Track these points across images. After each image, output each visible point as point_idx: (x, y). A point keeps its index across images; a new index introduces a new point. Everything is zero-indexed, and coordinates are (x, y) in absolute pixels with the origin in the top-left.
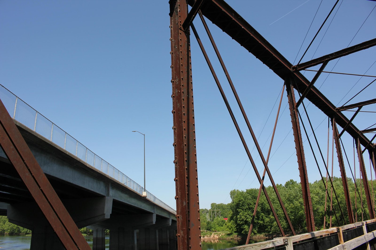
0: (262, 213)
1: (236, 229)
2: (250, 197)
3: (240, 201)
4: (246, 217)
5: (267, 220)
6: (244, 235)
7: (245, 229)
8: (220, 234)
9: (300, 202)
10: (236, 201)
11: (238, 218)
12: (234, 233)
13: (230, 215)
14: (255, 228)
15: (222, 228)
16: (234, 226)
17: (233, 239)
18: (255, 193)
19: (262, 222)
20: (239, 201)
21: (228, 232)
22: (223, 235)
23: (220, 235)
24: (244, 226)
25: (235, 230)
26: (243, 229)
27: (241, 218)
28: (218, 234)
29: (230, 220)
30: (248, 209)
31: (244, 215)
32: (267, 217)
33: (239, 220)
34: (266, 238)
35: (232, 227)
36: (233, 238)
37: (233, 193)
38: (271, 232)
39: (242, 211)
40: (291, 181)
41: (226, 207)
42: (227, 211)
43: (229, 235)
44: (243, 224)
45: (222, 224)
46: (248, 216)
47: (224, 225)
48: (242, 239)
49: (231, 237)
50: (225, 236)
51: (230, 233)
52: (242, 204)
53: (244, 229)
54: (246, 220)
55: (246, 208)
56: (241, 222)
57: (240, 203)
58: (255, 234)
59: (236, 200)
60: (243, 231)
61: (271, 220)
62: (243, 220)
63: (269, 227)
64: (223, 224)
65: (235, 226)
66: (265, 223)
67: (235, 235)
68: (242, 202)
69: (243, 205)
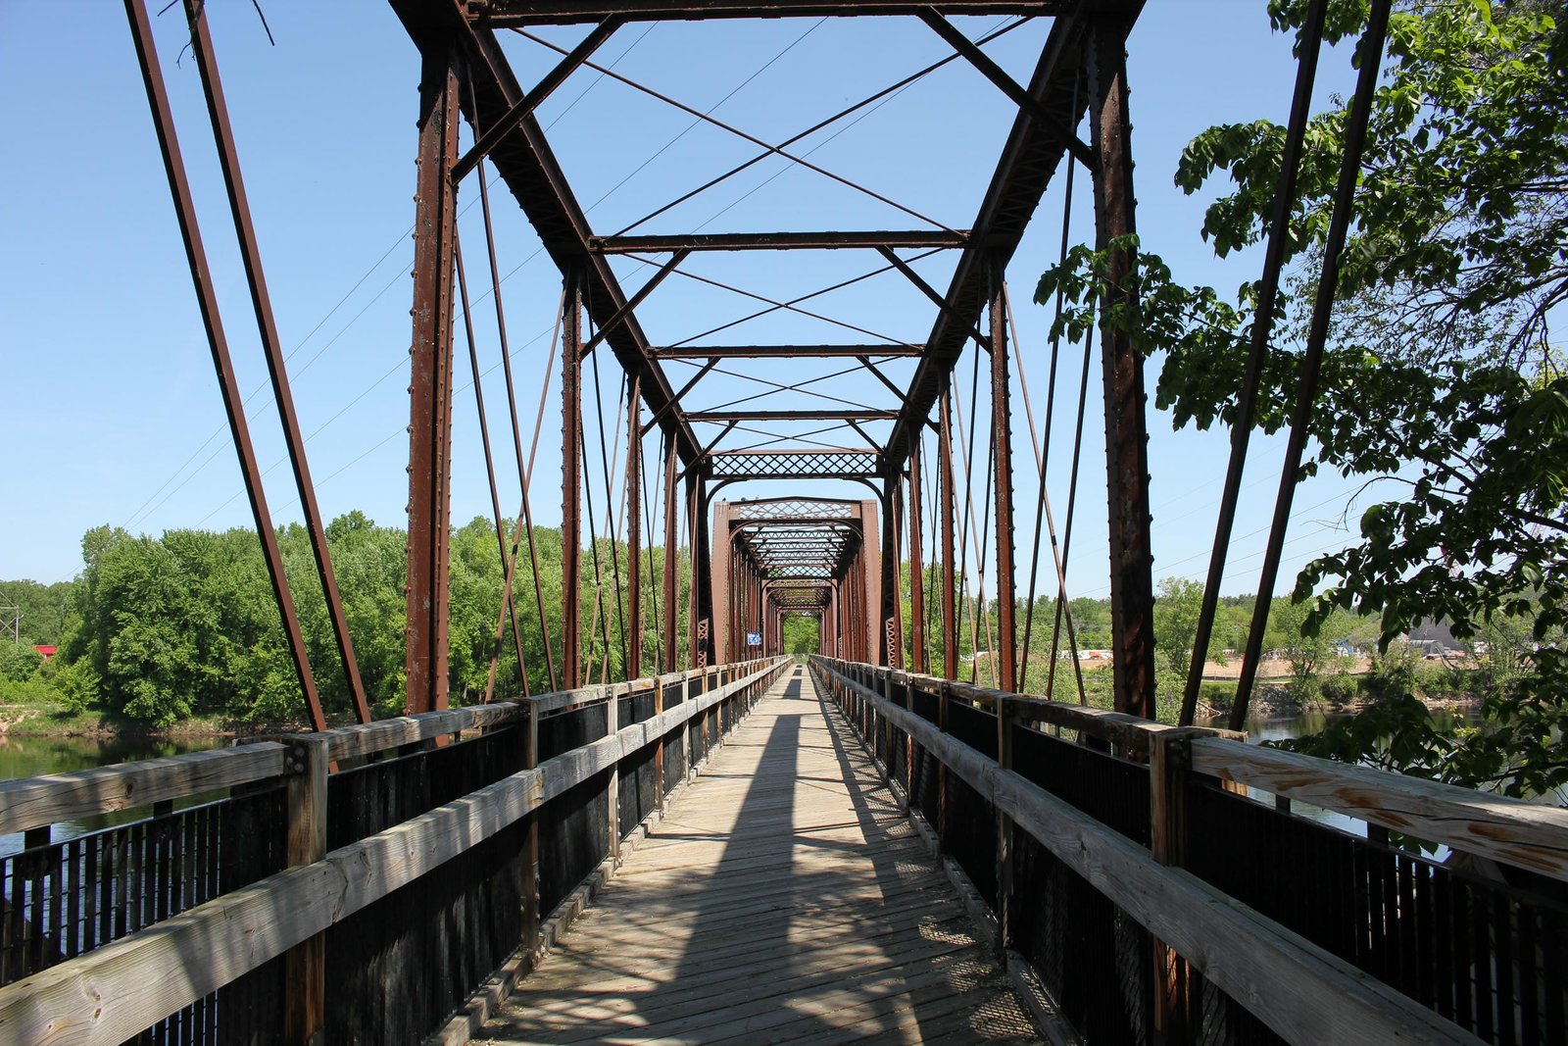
0: (220, 632)
1: (98, 695)
2: (175, 564)
3: (128, 578)
4: (149, 646)
5: (240, 662)
6: (134, 719)
7: (139, 694)
8: (19, 712)
9: (380, 602)
10: (110, 575)
11: (113, 648)
12: (86, 712)
13: (70, 636)
14: (183, 694)
15: (28, 686)
16: (90, 682)
17: (78, 735)
18: (200, 550)
19: (215, 671)
20: (124, 577)
21: (59, 708)
22: (34, 717)
23: (20, 719)
24: (138, 684)
25: (92, 699)
26: (130, 697)
27: (127, 649)
28: (9, 715)
29: (72, 658)
30: (163, 614)
31: (141, 638)
32: (238, 651)
33: (120, 660)
34: (227, 733)
35: (79, 687)
36: (81, 731)
37: (95, 542)
38: (251, 714)
39: (135, 619)
40: (356, 516)
41: (46, 598)
42: (48, 614)
43: (62, 717)
44: (132, 677)
45: (25, 672)
46: (159, 643)
47: (36, 673)
48: (120, 735)
49: (71, 727)
50: (40, 720)
51: (66, 711)
52: (140, 591)
53: (133, 697)
54: (147, 661)
55: (154, 609)
56: (123, 667)
57: (130, 585)
58: (181, 717)
59: (110, 570)
60: (129, 705)
61: (256, 663)
62: (134, 658)
63: (244, 692)
64: (29, 671)
65: (97, 680)
66: (229, 675)
67: (92, 718)
68: (141, 583)
69: (141, 597)
